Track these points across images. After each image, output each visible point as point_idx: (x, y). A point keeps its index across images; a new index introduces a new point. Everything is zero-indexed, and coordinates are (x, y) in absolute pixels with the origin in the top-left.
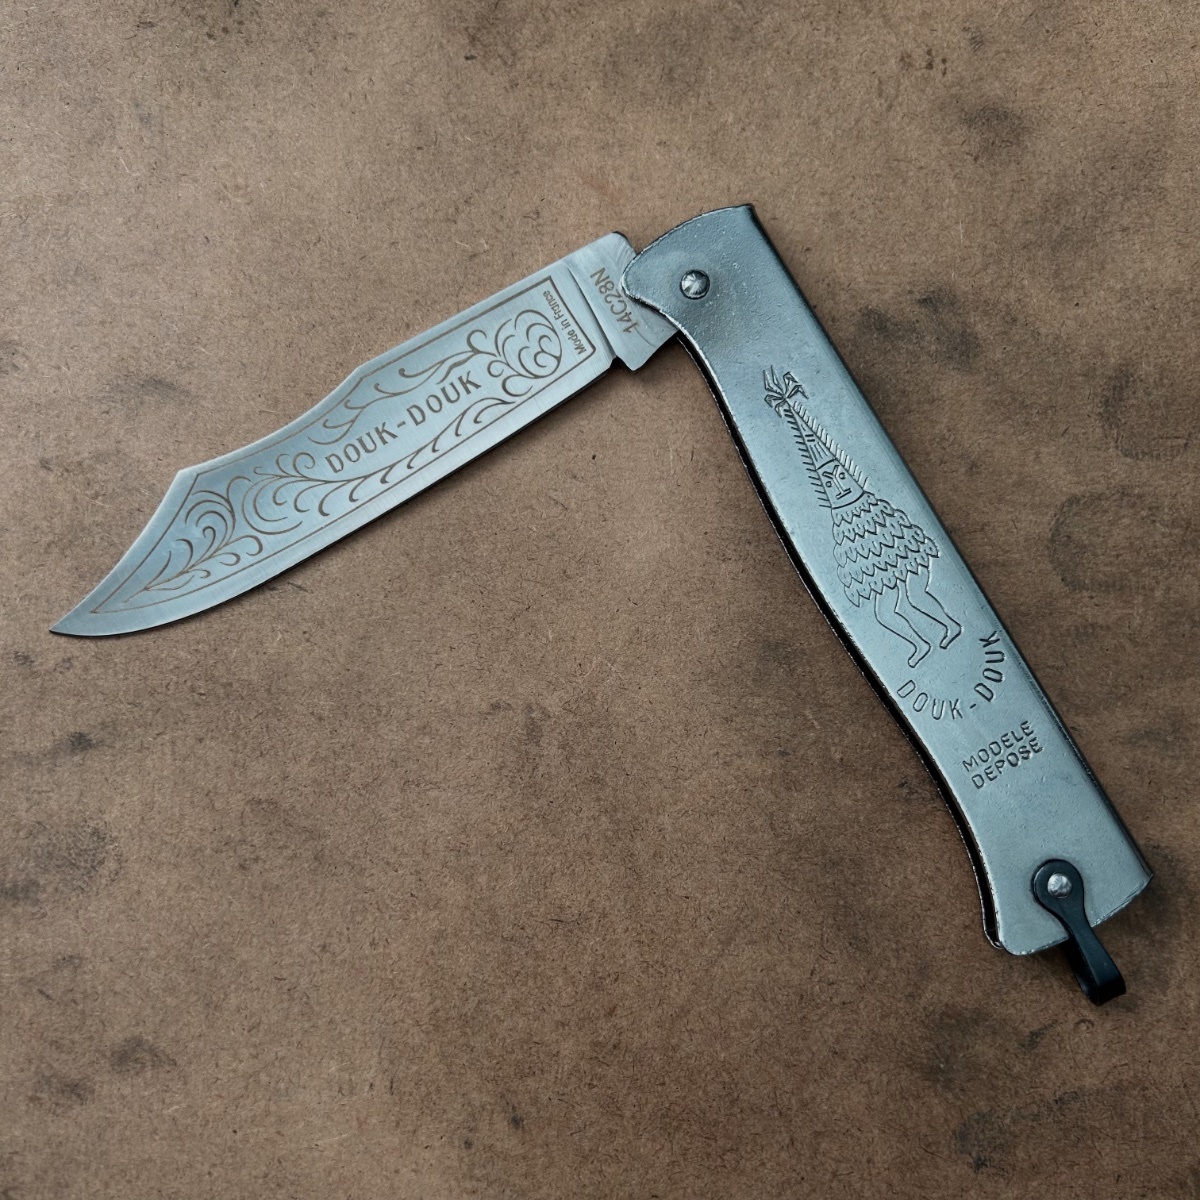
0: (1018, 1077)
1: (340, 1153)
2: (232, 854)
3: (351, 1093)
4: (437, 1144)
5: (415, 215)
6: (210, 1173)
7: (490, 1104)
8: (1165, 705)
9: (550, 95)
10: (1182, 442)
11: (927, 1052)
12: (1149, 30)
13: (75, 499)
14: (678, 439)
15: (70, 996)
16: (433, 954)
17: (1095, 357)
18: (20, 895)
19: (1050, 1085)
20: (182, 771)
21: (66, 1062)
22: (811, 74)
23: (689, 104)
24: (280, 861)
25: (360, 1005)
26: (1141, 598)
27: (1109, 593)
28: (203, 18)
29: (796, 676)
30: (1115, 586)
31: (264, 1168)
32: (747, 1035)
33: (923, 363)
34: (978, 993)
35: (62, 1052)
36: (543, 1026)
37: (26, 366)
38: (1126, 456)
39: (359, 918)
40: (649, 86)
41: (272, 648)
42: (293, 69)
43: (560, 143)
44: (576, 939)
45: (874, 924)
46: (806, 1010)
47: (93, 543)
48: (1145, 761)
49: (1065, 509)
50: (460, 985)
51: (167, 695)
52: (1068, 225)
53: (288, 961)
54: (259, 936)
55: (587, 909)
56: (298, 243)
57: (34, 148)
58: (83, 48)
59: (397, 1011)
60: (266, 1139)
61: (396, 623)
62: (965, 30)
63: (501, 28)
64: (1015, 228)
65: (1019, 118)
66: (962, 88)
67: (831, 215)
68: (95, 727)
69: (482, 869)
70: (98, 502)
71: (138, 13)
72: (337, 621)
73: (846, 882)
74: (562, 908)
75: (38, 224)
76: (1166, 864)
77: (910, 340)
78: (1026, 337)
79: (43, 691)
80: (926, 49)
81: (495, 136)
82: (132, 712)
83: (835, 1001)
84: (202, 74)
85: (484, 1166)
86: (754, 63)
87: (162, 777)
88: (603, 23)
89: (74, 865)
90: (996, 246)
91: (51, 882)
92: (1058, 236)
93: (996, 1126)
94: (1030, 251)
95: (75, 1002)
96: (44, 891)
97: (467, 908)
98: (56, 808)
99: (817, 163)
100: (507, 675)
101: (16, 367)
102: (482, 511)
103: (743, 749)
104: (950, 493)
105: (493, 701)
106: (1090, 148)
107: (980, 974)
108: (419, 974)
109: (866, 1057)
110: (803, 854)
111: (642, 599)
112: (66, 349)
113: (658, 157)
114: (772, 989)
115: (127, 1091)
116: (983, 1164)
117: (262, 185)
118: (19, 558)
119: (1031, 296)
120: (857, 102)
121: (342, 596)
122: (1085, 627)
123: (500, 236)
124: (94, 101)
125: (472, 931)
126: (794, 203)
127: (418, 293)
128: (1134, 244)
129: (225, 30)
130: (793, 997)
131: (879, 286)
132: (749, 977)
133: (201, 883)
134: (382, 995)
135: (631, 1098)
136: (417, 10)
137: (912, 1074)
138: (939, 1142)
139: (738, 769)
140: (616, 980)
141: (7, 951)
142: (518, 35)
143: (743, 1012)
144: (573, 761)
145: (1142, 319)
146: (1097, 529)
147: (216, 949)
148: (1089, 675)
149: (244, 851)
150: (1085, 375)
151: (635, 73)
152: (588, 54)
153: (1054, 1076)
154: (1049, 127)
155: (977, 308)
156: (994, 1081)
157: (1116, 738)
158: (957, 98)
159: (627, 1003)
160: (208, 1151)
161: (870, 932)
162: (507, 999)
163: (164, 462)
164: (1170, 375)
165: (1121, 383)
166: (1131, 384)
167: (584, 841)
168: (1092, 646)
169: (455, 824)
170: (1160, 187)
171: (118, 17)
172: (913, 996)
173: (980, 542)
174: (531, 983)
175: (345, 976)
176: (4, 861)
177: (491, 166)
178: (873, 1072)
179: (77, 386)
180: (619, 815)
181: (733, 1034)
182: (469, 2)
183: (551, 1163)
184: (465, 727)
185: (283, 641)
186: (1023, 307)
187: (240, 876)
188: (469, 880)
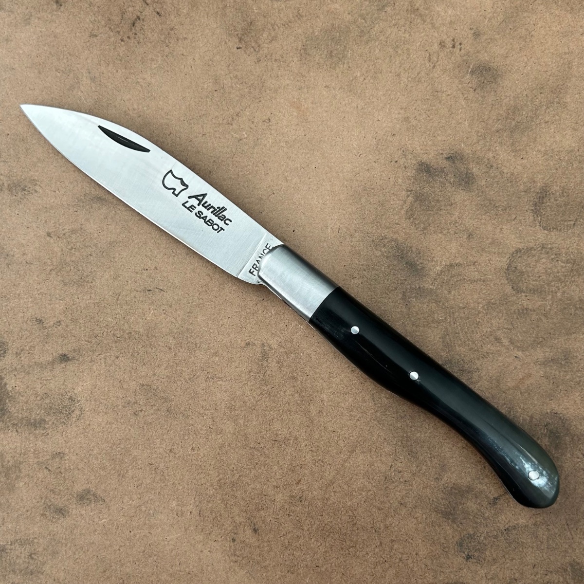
0: (488, 518)
1: (176, 542)
2: (130, 408)
3: (182, 515)
4: (220, 540)
5: (214, 121)
6: (119, 550)
7: (244, 522)
8: (561, 347)
9: (275, 65)
10: (572, 223)
11: (444, 505)
13: (62, 250)
15: (59, 470)
16: (219, 454)
17: (530, 183)
18: (38, 425)
19: (503, 522)
20: (109, 371)
21: (57, 499)
22: (397, 52)
23: (340, 68)
24: (152, 412)
25: (187, 476)
26: (550, 296)
27: (535, 294)
28: (119, 32)
30: (537, 291)
31: (143, 548)
32: (361, 494)
33: (447, 187)
34: (469, 479)
35: (55, 494)
36: (268, 488)
37: (41, 190)
38: (544, 230)
39: (186, 438)
40: (321, 59)
41: (149, 317)
42: (159, 55)
43: (280, 88)
44: (283, 449)
45: (420, 445)
46: (388, 484)
47: (70, 270)
48: (551, 373)
49: (514, 255)
50: (231, 468)
51: (102, 337)
52: (519, 121)
53: (154, 456)
54: (142, 445)
55: (288, 436)
56: (161, 135)
57: (44, 93)
58: (66, 47)
59: (203, 480)
60: (144, 536)
61: (204, 306)
62: (470, 29)
63: (253, 34)
64: (493, 123)
65: (496, 70)
66: (469, 56)
67: (405, 118)
68: (71, 351)
69: (241, 417)
70: (73, 251)
71: (90, 31)
72: (178, 305)
73: (407, 426)
74: (277, 435)
76: (560, 421)
77: (441, 176)
78: (497, 174)
79: (48, 336)
80: (452, 38)
81: (250, 84)
82: (87, 345)
83: (401, 480)
84: (118, 57)
85: (241, 551)
86: (370, 47)
87: (100, 374)
88: (300, 30)
89: (61, 412)
90: (483, 131)
91: (51, 420)
92: (514, 126)
93: (476, 540)
94: (500, 133)
95: (60, 472)
96: (48, 424)
97: (234, 434)
98: (53, 387)
99: (399, 94)
100: (254, 330)
101: (36, 191)
104: (459, 248)
105: (247, 341)
106: (530, 84)
107: (470, 470)
108: (213, 463)
109: (416, 506)
110: (387, 413)
112: (58, 183)
113: (325, 93)
114: (372, 474)
115: (83, 512)
116: (470, 557)
117: (145, 108)
118: (37, 276)
119: (500, 155)
120: (418, 66)
121: (180, 294)
122: (523, 310)
123: (252, 131)
124: (70, 71)
125: (236, 444)
126: (388, 113)
127: (215, 157)
128: (551, 129)
130: (382, 478)
131: (427, 151)
132: (362, 468)
133: (117, 421)
134: (196, 472)
135: (307, 521)
136: (215, 26)
137: (437, 515)
138: (450, 547)
140: (301, 468)
141: (32, 450)
142: (261, 37)
143: (359, 484)
144: (282, 369)
145: (554, 164)
146: (529, 264)
147: (124, 450)
148: (524, 332)
149: (135, 407)
150: (525, 192)
151: (315, 54)
152: (292, 45)
153: (504, 519)
154: (511, 74)
155: (474, 161)
156: (476, 519)
157: (537, 362)
158: (466, 61)
159: (306, 478)
160: (119, 540)
161: (418, 449)
162: (252, 475)
163: (102, 233)
164: (567, 191)
165: (543, 195)
166: (548, 196)
167: (287, 405)
168: (526, 319)
169: (229, 397)
170: (564, 102)
171: (81, 32)
172: (438, 479)
173: (473, 270)
174: (262, 468)
175: (180, 463)
176: (30, 410)
177: (248, 98)
178: (419, 513)
179: (63, 199)
180: (304, 394)
181: (354, 494)
182: (238, 22)
183: (271, 550)
184: (234, 353)
185: (154, 314)
186: (496, 160)
187: (134, 418)
188: (235, 421)
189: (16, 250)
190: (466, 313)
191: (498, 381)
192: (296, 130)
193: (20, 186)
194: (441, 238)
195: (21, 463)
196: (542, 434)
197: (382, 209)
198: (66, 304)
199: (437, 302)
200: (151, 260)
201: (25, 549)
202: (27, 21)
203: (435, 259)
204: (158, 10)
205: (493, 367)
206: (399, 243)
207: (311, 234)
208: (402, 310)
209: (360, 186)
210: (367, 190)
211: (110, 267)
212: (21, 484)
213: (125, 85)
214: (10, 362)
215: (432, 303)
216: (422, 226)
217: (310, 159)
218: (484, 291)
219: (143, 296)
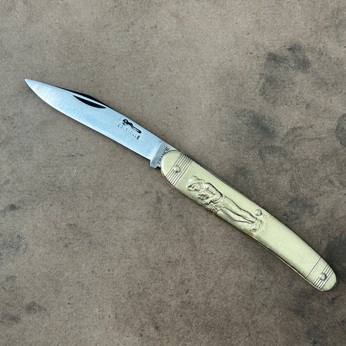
0: (328, 314)
1: (100, 338)
2: (62, 242)
3: (103, 319)
4: (131, 335)
5: (115, 30)
7: (148, 322)
11: (295, 305)
13: (8, 129)
14: (205, 100)
15: (12, 289)
16: (128, 273)
19: (339, 316)
20: (46, 215)
21: (11, 310)
24: (78, 244)
25: (105, 290)
29: (247, 179)
32: (233, 299)
33: (290, 70)
35: (10, 307)
36: (165, 296)
39: (104, 262)
41: (73, 175)
44: (175, 268)
46: (253, 291)
49: (341, 119)
50: (137, 283)
51: (40, 191)
52: (341, 19)
53: (81, 276)
54: (72, 268)
55: (178, 258)
56: (77, 41)
60: (76, 334)
61: (113, 165)
64: (322, 21)
67: (256, 21)
68: (17, 202)
69: (143, 245)
70: (16, 130)
72: (94, 166)
74: (170, 258)
77: (285, 63)
78: (326, 59)
81: (141, 1)
82: (29, 197)
83: (263, 287)
87: (39, 218)
89: (12, 247)
90: (315, 28)
91: (5, 253)
92: (338, 23)
93: (320, 330)
94: (328, 29)
95: (13, 291)
96: (3, 256)
98: (5, 229)
99: (251, 3)
100: (150, 182)
104: (300, 115)
105: (146, 190)
108: (124, 280)
109: (274, 306)
112: (3, 80)
113: (196, 5)
114: (241, 284)
115: (31, 319)
116: (316, 343)
117: (64, 22)
119: (328, 45)
121: (95, 157)
123: (143, 35)
125: (141, 266)
127: (117, 56)
130: (248, 286)
131: (273, 45)
132: (233, 280)
133: (53, 251)
134: (112, 287)
135: (195, 320)
137: (290, 312)
138: (301, 335)
140: (189, 281)
143: (232, 291)
144: (172, 210)
147: (58, 273)
149: (66, 241)
153: (340, 313)
155: (309, 50)
156: (319, 315)
159: (193, 289)
160: (57, 338)
161: (275, 264)
162: (153, 288)
163: (36, 116)
167: (177, 236)
169: (134, 231)
172: (290, 286)
173: (311, 132)
174: (161, 282)
175: (100, 281)
177: (140, 11)
178: (277, 311)
179: (7, 92)
180: (188, 227)
181: (228, 299)
183: (169, 342)
184: (137, 199)
185: (77, 172)
186: (326, 48)
187: (65, 249)
188: (139, 249)
190: (307, 163)
191: (332, 213)
192: (176, 33)
194: (286, 109)
197: (242, 89)
198: (12, 168)
199: (285, 156)
200: (73, 133)
203: (282, 124)
205: (328, 203)
206: (256, 113)
207: (190, 110)
208: (260, 163)
209: (225, 73)
210: (230, 75)
211: (43, 140)
213: (49, 5)
215: (281, 156)
216: (272, 100)
217: (187, 54)
218: (320, 147)
219: (68, 160)
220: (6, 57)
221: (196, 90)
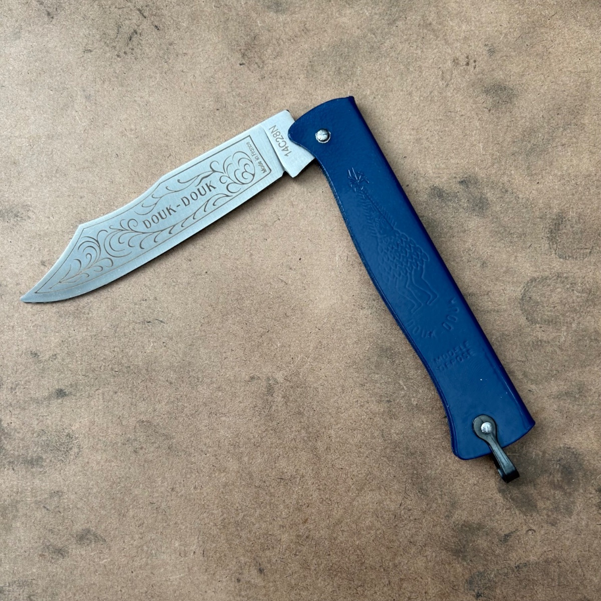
0: (499, 555)
1: (180, 583)
2: (130, 446)
3: (185, 556)
4: (224, 580)
6: (121, 591)
7: (249, 562)
8: (575, 380)
9: (281, 82)
10: (588, 251)
11: (454, 543)
12: (579, 43)
14: (341, 250)
15: (57, 509)
16: (222, 493)
17: (546, 209)
18: (35, 463)
19: (513, 559)
20: (108, 407)
21: (56, 539)
22: (408, 69)
23: (348, 85)
24: (152, 449)
25: (189, 516)
26: (565, 328)
27: (549, 325)
28: (115, 47)
29: (395, 364)
30: (551, 322)
31: (146, 589)
32: (369, 533)
33: (461, 212)
34: (480, 516)
35: (54, 534)
36: (274, 527)
37: (34, 216)
38: (560, 258)
39: (188, 476)
40: (328, 77)
41: (149, 349)
42: (158, 71)
44: (289, 487)
45: (430, 482)
46: (397, 522)
48: (565, 407)
49: (529, 284)
50: (235, 507)
51: (100, 371)
52: (535, 143)
53: (156, 495)
54: (143, 484)
55: (294, 473)
56: (160, 157)
57: (36, 112)
58: (59, 63)
59: (206, 519)
60: (146, 576)
61: (206, 338)
62: (486, 45)
63: (257, 50)
64: (508, 145)
65: (512, 90)
66: (483, 75)
67: (417, 140)
68: (67, 386)
69: (246, 454)
71: (84, 45)
72: (179, 337)
73: (418, 462)
74: (283, 473)
75: (39, 149)
76: (573, 456)
77: (454, 202)
78: (512, 199)
79: (44, 370)
80: (466, 55)
81: (254, 103)
82: (84, 380)
83: (411, 518)
84: (114, 75)
85: (246, 591)
86: (380, 64)
87: (98, 410)
88: (306, 45)
89: (59, 449)
90: (498, 154)
91: (48, 458)
92: (530, 149)
93: (487, 578)
94: (515, 156)
95: (59, 511)
96: (45, 462)
97: (238, 472)
98: (50, 424)
99: (410, 114)
100: (259, 363)
101: (29, 218)
102: (247, 285)
103: (369, 399)
104: (472, 277)
105: (251, 375)
106: (547, 104)
107: (481, 507)
108: (216, 502)
109: (426, 545)
110: (397, 449)
111: (322, 327)
112: (52, 208)
114: (381, 512)
115: (83, 553)
116: (480, 595)
117: (143, 129)
118: (32, 308)
119: (515, 179)
120: (431, 84)
121: (181, 326)
124: (64, 89)
125: (241, 483)
126: (399, 134)
128: (568, 152)
129: (125, 53)
130: (391, 516)
131: (439, 175)
132: (371, 507)
133: (116, 459)
134: (199, 511)
135: (314, 561)
136: (217, 41)
137: (447, 553)
138: (459, 585)
139: (367, 408)
140: (308, 506)
141: (29, 488)
142: (265, 52)
143: (368, 523)
144: (288, 404)
145: (570, 190)
146: (544, 294)
147: (123, 489)
148: (539, 365)
149: (135, 444)
150: (541, 218)
151: (322, 70)
152: (299, 61)
153: (515, 556)
154: (526, 94)
155: (488, 185)
156: (486, 557)
157: (550, 395)
158: (481, 80)
159: (313, 518)
160: (120, 580)
161: (429, 486)
162: (257, 514)
164: (583, 217)
165: (559, 222)
166: (564, 222)
167: (293, 442)
168: (540, 351)
169: (233, 433)
170: (581, 124)
171: (75, 47)
172: (449, 517)
173: (487, 300)
174: (268, 507)
175: (182, 502)
176: (27, 448)
177: (252, 118)
178: (429, 552)
179: (57, 226)
180: (310, 429)
181: (362, 532)
182: (241, 37)
183: (277, 590)
184: (238, 388)
185: (154, 347)
186: (511, 184)
187: (134, 456)
188: (239, 459)
189: (9, 280)
193: (12, 212)
195: (17, 502)
196: (554, 469)
198: (62, 337)
200: (150, 290)
201: (23, 591)
202: (17, 35)
204: (156, 24)
211: (107, 298)
212: (18, 524)
213: (122, 103)
214: (5, 397)
217: (317, 183)
218: (498, 323)
219: (142, 328)
220: (58, 175)
221: (328, 235)
